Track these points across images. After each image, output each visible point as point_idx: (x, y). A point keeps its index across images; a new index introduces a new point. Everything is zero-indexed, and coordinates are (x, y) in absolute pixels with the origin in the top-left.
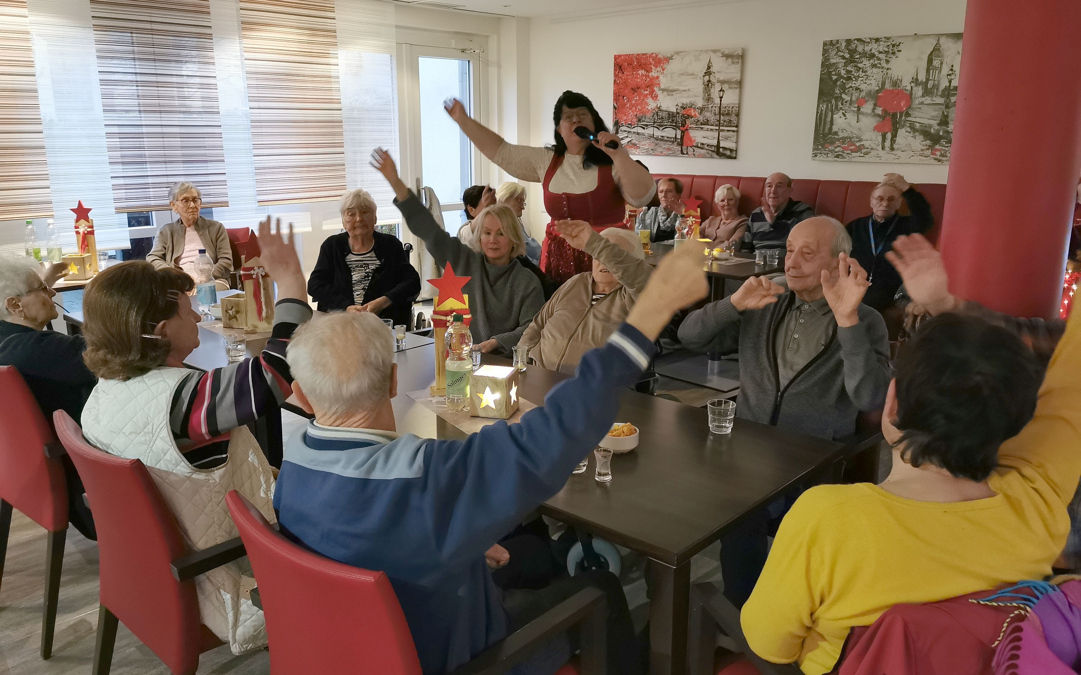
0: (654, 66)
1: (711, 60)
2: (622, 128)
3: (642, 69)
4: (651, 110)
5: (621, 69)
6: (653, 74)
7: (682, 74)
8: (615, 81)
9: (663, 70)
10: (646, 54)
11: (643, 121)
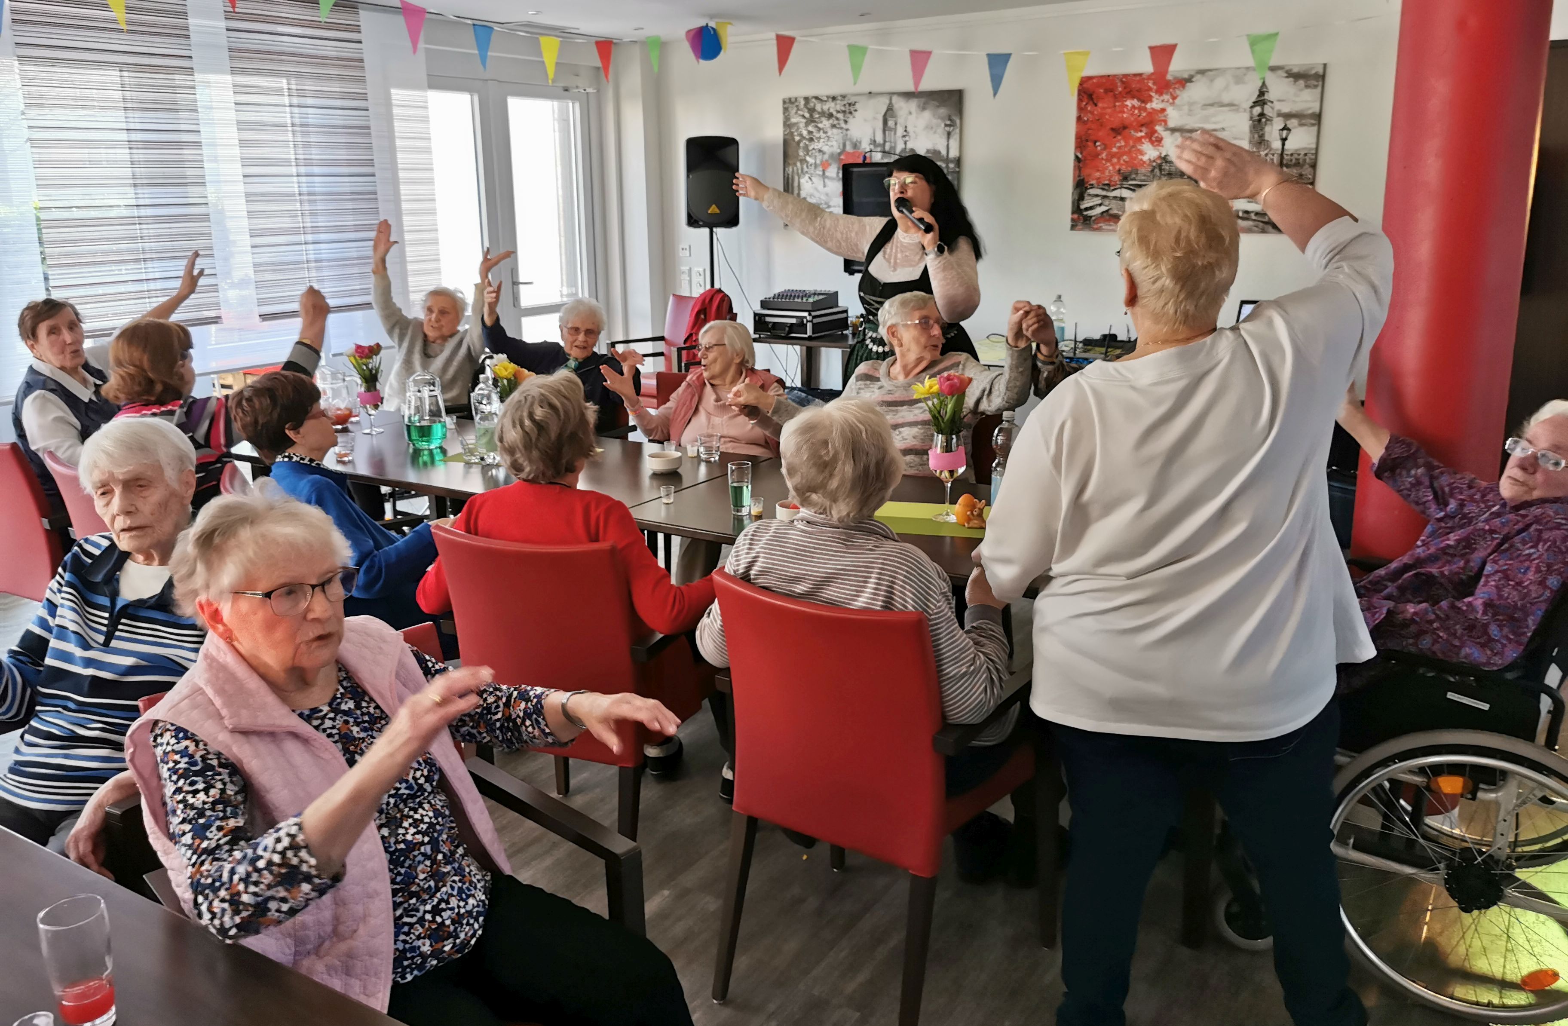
0: (1157, 92)
1: (1267, 83)
2: (1092, 191)
3: (1133, 97)
4: (1148, 162)
5: (1092, 99)
6: (1156, 104)
7: (1212, 105)
8: (1079, 119)
9: (1174, 98)
10: (1140, 75)
11: (1134, 179)
